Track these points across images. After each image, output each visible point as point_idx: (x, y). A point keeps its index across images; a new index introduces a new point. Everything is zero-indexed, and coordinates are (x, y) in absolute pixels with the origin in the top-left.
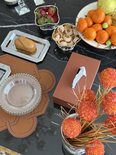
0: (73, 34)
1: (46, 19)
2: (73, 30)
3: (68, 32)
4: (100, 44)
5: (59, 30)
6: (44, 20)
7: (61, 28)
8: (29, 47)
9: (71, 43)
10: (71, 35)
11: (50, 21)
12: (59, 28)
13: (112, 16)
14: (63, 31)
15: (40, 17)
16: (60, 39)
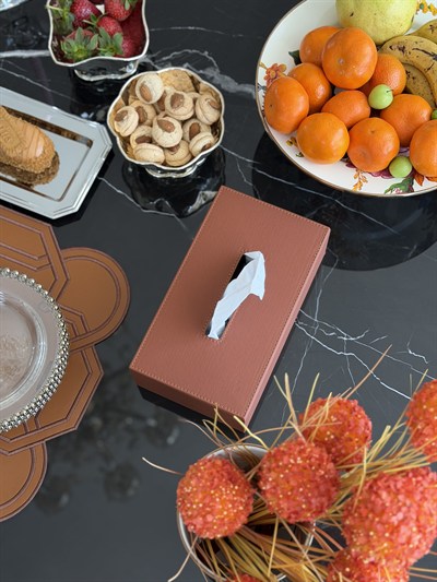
0: (194, 116)
1: (96, 36)
2: (195, 101)
3: (172, 105)
4: (368, 176)
5: (141, 90)
6: (86, 39)
7: (149, 85)
8: (25, 152)
9: (181, 154)
10: (184, 118)
11: (110, 46)
12: (143, 85)
13: (402, 49)
14: (156, 97)
15: (70, 27)
16: (141, 128)
